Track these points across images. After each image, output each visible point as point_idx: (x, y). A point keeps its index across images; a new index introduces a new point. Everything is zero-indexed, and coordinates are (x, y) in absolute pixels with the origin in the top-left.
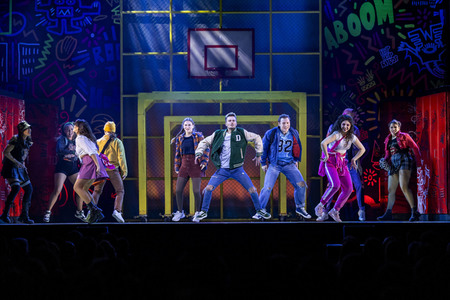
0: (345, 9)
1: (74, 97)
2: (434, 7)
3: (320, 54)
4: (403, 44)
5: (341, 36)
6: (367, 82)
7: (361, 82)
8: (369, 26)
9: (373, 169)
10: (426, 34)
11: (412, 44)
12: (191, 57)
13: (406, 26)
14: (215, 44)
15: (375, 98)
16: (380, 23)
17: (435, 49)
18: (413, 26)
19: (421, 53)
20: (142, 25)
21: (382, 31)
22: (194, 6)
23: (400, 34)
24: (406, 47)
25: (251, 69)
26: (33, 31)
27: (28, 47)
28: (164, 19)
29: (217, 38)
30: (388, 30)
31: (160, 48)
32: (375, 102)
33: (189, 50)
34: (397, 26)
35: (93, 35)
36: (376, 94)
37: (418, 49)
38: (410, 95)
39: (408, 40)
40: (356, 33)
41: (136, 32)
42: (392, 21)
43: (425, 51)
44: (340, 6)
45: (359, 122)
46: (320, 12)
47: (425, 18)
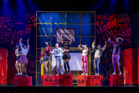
0: (103, 23)
2: (129, 23)
3: (95, 36)
4: (119, 34)
5: (101, 31)
6: (109, 45)
9: (110, 71)
10: (126, 31)
11: (122, 34)
12: (57, 37)
13: (120, 28)
14: (64, 33)
16: (113, 27)
17: (129, 35)
18: (122, 28)
19: (125, 36)
20: (43, 28)
21: (113, 30)
22: (58, 22)
23: (118, 31)
24: (120, 34)
25: (74, 41)
26: (10, 29)
27: (9, 34)
28: (49, 26)
29: (65, 31)
30: (115, 29)
31: (48, 34)
33: (56, 35)
34: (118, 28)
35: (28, 30)
37: (124, 35)
39: (121, 33)
40: (106, 30)
41: (41, 30)
42: (116, 27)
43: (126, 36)
44: (101, 22)
45: (106, 57)
46: (95, 24)
47: (126, 26)
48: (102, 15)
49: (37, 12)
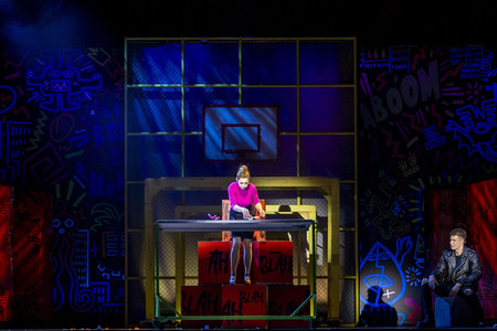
0: (384, 82)
1: (71, 184)
2: (487, 80)
3: (355, 134)
4: (450, 123)
5: (380, 114)
6: (409, 167)
7: (403, 167)
8: (412, 102)
9: (416, 267)
10: (477, 112)
11: (461, 124)
12: (206, 137)
13: (455, 102)
14: (235, 122)
15: (418, 185)
16: (424, 99)
17: (488, 129)
18: (462, 102)
19: (471, 133)
20: (150, 102)
21: (427, 109)
22: (210, 80)
23: (447, 111)
24: (454, 126)
25: (275, 151)
26: (24, 108)
27: (18, 126)
28: (175, 95)
29: (235, 116)
30: (433, 106)
31: (172, 128)
32: (419, 190)
33: (204, 130)
34: (443, 103)
35: (93, 113)
36: (420, 180)
37: (468, 129)
38: (459, 181)
39: (456, 119)
40: (397, 110)
41: (143, 109)
42: (437, 97)
43: (476, 131)
44: (378, 78)
45: (400, 213)
46: (355, 86)
47: (476, 93)
48: (383, 52)
49: (126, 39)
